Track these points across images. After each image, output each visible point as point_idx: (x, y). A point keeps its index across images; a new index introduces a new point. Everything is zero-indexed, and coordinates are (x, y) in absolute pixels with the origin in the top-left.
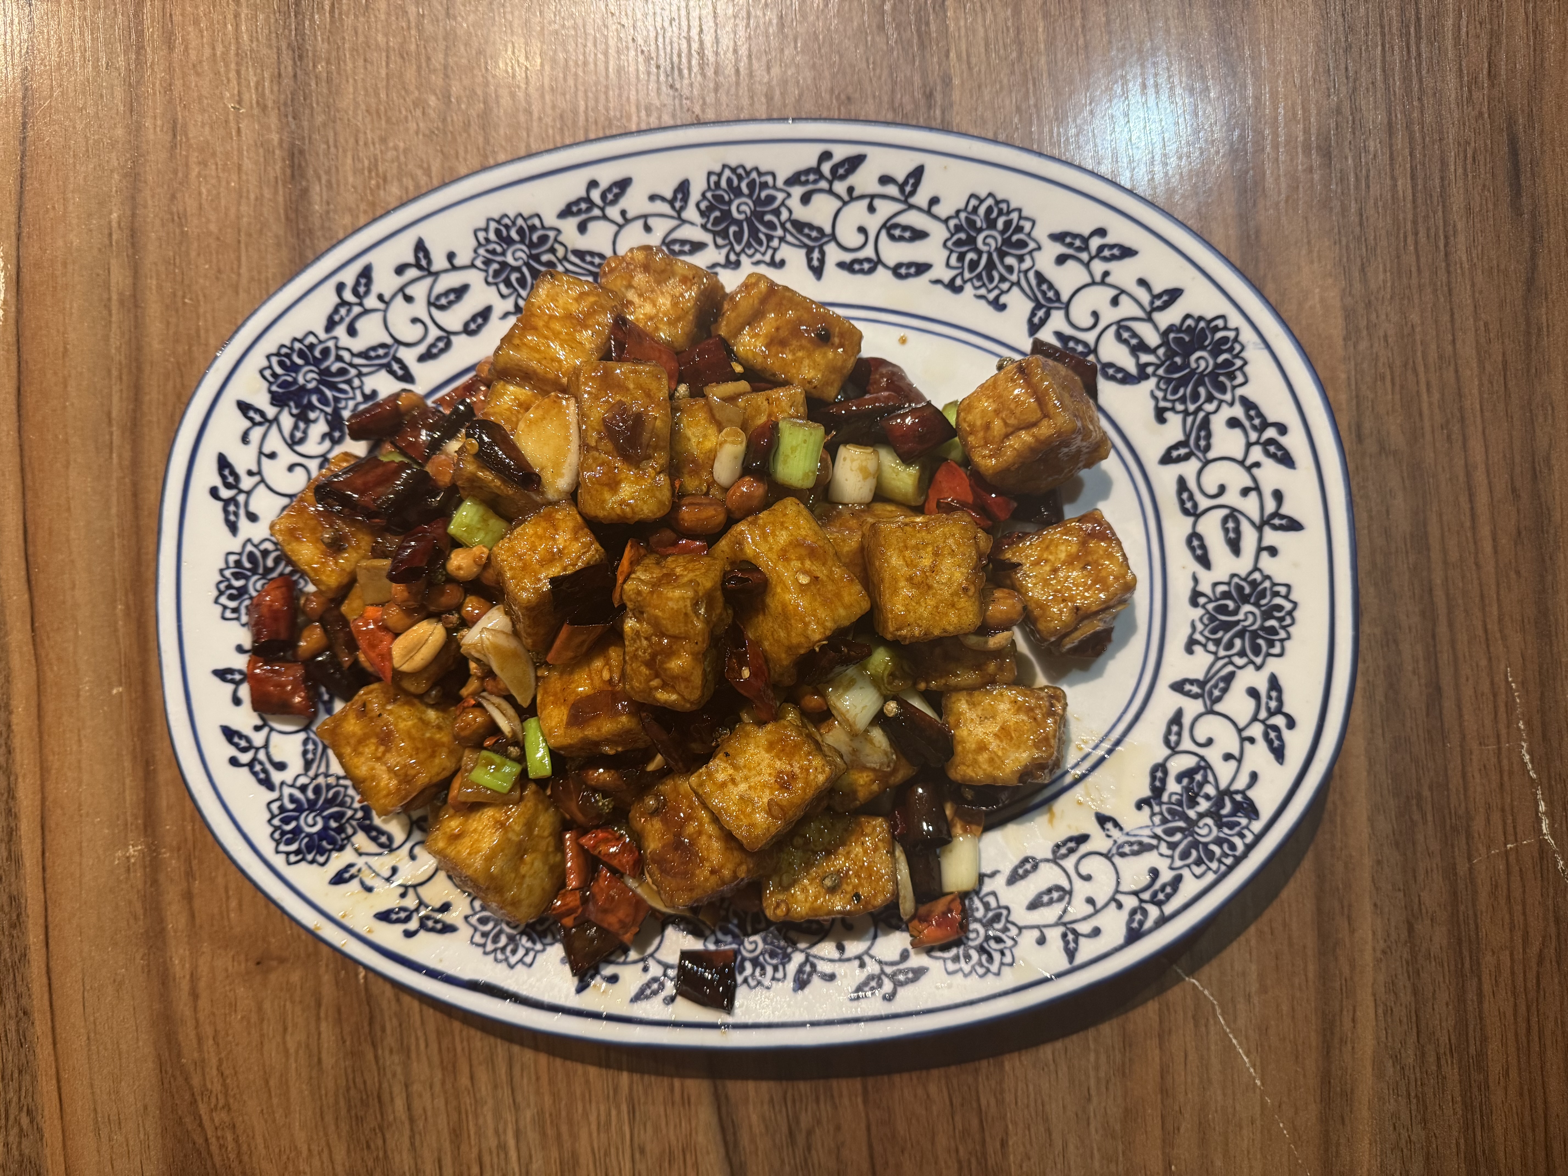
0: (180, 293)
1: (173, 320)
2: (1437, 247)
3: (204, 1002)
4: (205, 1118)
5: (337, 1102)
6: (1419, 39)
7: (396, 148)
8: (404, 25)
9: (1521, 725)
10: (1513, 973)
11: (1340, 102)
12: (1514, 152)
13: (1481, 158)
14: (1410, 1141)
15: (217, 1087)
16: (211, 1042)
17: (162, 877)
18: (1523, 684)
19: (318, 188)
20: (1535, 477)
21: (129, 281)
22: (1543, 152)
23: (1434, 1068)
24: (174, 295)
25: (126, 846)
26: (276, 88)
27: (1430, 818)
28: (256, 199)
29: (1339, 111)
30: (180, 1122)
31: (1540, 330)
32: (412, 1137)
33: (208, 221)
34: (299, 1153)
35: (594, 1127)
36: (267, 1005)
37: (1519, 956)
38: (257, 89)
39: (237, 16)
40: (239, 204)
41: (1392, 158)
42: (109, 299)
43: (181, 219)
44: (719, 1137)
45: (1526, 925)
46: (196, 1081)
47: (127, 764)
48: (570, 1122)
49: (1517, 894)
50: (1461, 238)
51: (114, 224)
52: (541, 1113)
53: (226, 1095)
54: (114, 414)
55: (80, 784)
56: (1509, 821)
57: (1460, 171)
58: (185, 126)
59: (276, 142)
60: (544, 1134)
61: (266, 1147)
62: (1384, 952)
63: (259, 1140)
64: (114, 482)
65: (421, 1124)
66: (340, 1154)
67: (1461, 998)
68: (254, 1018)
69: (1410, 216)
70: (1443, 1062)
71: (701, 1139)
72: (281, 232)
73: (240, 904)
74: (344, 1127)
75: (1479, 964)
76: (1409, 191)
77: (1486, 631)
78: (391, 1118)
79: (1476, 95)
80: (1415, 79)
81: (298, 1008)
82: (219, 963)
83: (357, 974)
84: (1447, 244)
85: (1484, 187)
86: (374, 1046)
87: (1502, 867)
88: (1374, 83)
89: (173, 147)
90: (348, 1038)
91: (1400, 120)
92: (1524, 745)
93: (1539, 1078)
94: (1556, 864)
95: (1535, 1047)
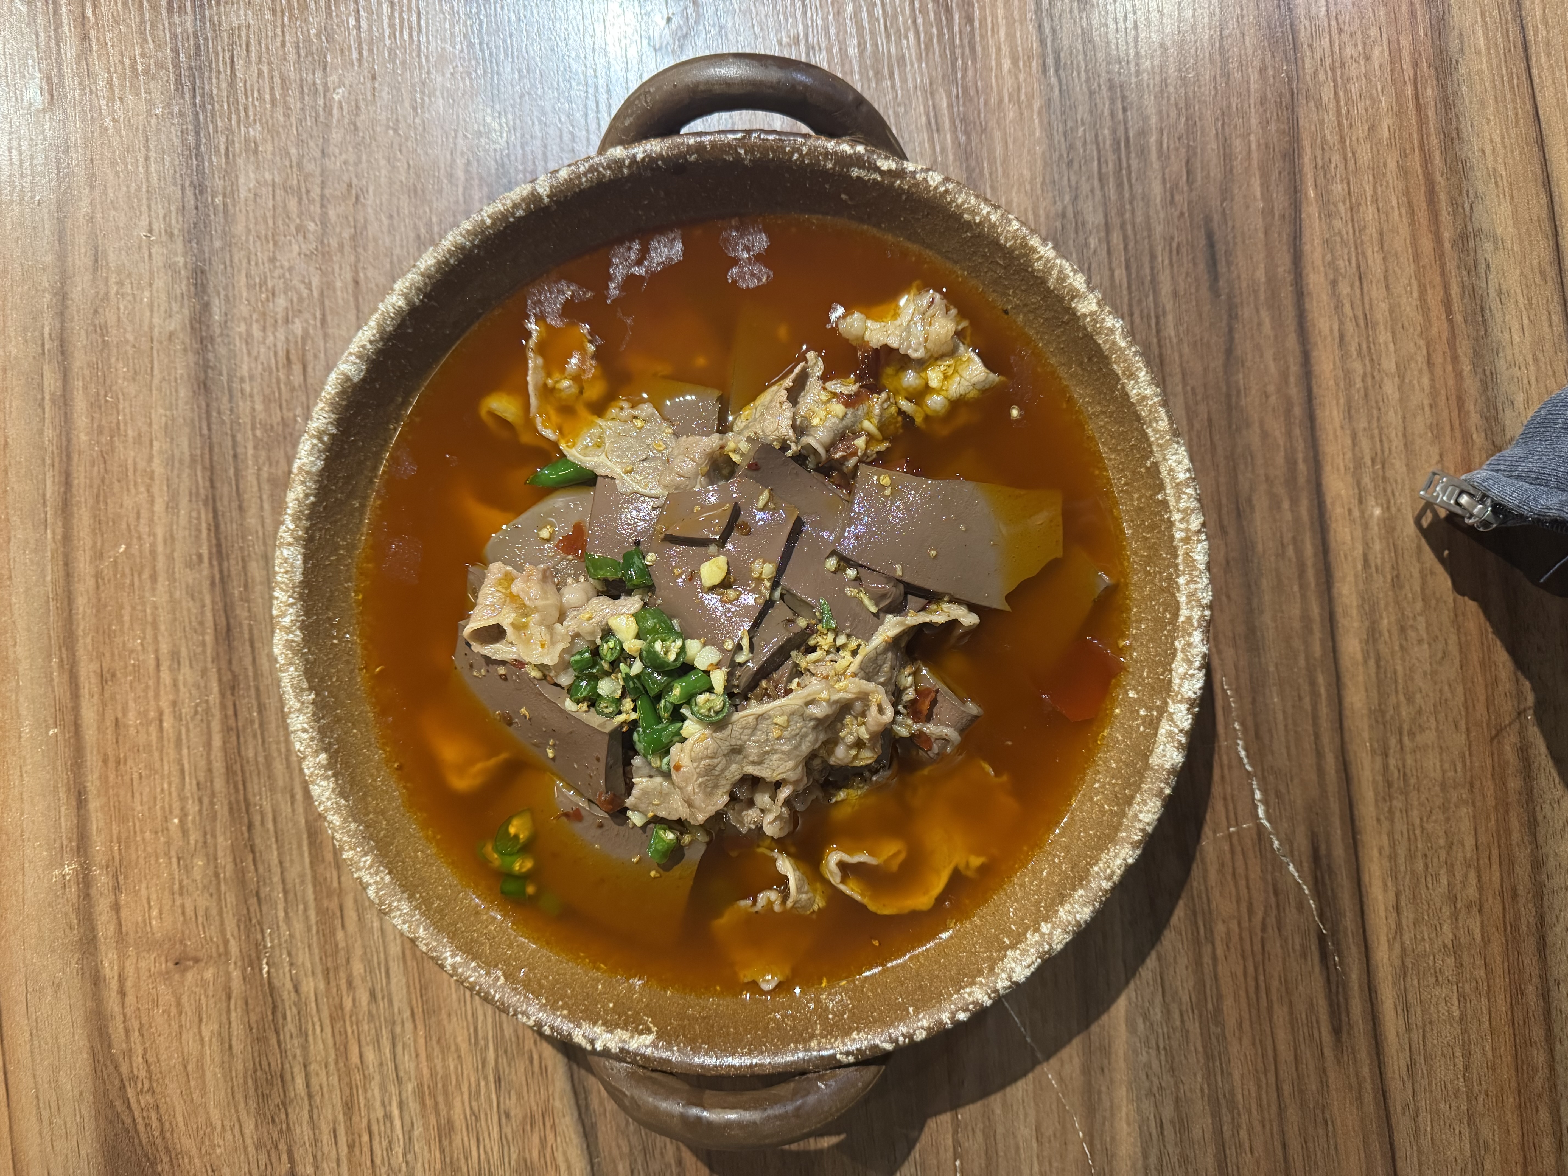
0: (102, 393)
1: (97, 415)
2: (1149, 326)
3: (130, 999)
4: (133, 1101)
5: (245, 1083)
6: (1128, 153)
7: (282, 267)
8: (287, 163)
9: (1237, 726)
10: (1241, 939)
11: (1065, 208)
12: (1211, 245)
13: (1184, 250)
14: (1161, 1088)
15: (143, 1074)
16: (137, 1034)
17: (93, 892)
18: (1237, 691)
19: (217, 302)
20: (1239, 515)
21: (59, 384)
22: (1235, 244)
23: (1178, 1023)
24: (98, 394)
25: (62, 865)
26: (180, 219)
28: (166, 312)
29: (1064, 215)
30: (112, 1106)
31: (1239, 392)
32: (311, 1111)
33: (125, 331)
34: (214, 1129)
35: (466, 1097)
36: (185, 999)
37: (1245, 924)
38: (165, 220)
39: (147, 158)
40: (151, 318)
41: (1109, 252)
42: (43, 399)
43: (102, 330)
44: (573, 1102)
45: (1250, 898)
46: (124, 1069)
47: (62, 795)
48: (446, 1093)
49: (1241, 870)
50: (1170, 317)
51: (46, 336)
52: (420, 1085)
53: (150, 1079)
54: (48, 496)
55: (22, 814)
56: (1231, 807)
57: (1167, 262)
58: (105, 252)
59: (181, 264)
60: (423, 1104)
61: (186, 1125)
63: (180, 1119)
64: (49, 554)
65: (318, 1099)
66: (249, 1127)
67: (1198, 962)
68: (174, 1011)
69: (1126, 300)
70: (1186, 1018)
71: (557, 1104)
72: (188, 341)
73: (161, 913)
74: (253, 1105)
75: (1212, 932)
76: (1125, 281)
78: (292, 1095)
79: (1178, 198)
80: (1126, 187)
81: (211, 1001)
82: (143, 964)
83: (261, 970)
84: (1157, 323)
85: (1187, 274)
86: (277, 1033)
87: (1227, 848)
88: (1092, 191)
89: (95, 270)
90: (254, 1026)
91: (1115, 221)
92: (1240, 742)
93: (1268, 1030)
94: (1272, 844)
95: (1264, 1003)
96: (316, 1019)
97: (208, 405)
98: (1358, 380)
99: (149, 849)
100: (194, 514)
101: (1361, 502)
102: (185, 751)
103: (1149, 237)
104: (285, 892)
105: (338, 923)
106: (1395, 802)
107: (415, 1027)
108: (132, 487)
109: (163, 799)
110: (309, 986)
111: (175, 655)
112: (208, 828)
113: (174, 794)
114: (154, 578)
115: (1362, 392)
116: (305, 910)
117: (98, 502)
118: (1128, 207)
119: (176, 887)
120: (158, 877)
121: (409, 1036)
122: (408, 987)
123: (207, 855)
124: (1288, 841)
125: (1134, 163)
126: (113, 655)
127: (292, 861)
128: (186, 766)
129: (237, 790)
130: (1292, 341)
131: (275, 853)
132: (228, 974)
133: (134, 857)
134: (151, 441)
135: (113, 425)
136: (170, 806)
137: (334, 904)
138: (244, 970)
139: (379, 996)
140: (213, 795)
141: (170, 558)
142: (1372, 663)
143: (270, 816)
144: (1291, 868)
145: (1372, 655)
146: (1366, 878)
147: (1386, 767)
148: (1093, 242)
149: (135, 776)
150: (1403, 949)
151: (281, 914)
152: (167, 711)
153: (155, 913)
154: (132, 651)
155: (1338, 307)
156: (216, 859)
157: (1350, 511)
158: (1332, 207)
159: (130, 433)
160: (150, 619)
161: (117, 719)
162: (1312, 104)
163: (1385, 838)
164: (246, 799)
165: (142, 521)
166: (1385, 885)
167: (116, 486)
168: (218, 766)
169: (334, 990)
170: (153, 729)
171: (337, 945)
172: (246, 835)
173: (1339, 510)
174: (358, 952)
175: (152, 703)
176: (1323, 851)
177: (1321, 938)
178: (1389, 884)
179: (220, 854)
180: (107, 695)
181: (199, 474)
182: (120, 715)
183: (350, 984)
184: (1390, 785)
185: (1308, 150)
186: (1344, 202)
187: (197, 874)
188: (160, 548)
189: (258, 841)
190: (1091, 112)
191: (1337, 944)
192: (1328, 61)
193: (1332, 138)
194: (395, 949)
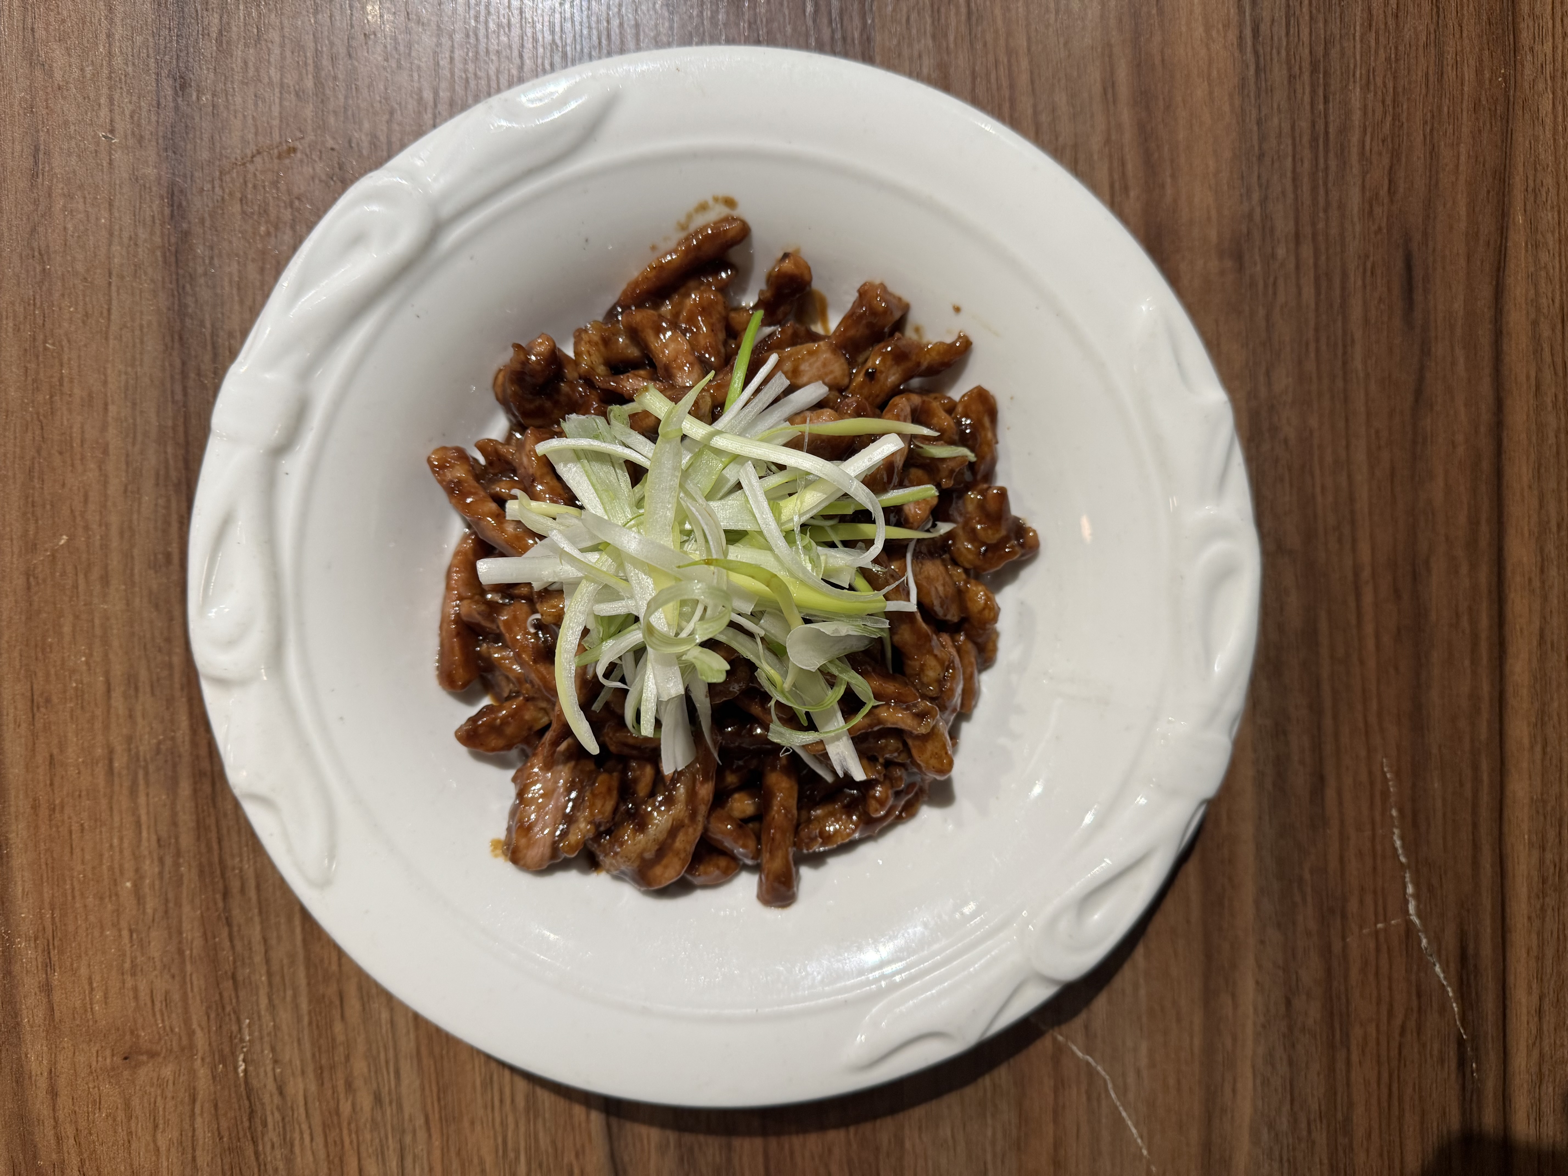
0: (41, 337)
1: (32, 366)
2: (1336, 355)
3: (63, 1100)
6: (1327, 152)
8: (300, 60)
9: (1394, 813)
10: (1378, 1043)
11: (1252, 209)
12: (1409, 268)
13: (1379, 271)
16: (72, 1141)
17: (16, 968)
18: (1398, 774)
19: (200, 231)
20: (1415, 579)
22: (1434, 269)
23: (1305, 1133)
24: (34, 338)
26: (154, 118)
27: (1309, 899)
28: (130, 238)
29: (1250, 218)
31: (1425, 439)
33: (74, 259)
36: (135, 1102)
37: (1384, 1028)
38: (132, 117)
39: (110, 35)
40: (110, 245)
41: (1298, 267)
43: (43, 255)
45: (1391, 1000)
49: (1384, 970)
50: (1358, 348)
56: (1380, 902)
57: (1359, 283)
58: (47, 153)
59: (152, 178)
62: (1264, 1026)
67: (1331, 1068)
68: (121, 1116)
69: (1312, 323)
70: (1313, 1127)
72: (158, 277)
73: (106, 997)
75: (1348, 1036)
76: (1313, 301)
77: (1366, 722)
79: (1378, 210)
80: (1322, 191)
81: (171, 1104)
82: (81, 1059)
83: (236, 1068)
84: (1345, 353)
85: (1381, 300)
86: (255, 1142)
87: (1372, 945)
88: (1283, 193)
89: (34, 176)
90: (225, 1134)
91: (1307, 230)
92: (1396, 831)
93: (1397, 1140)
94: (1420, 942)
95: (1395, 1111)
96: (305, 1127)
97: (184, 363)
98: (1551, 435)
99: (92, 918)
100: (161, 502)
101: (1542, 571)
102: (142, 800)
103: (1343, 252)
104: (269, 974)
105: (336, 1014)
106: (1547, 900)
107: (430, 1136)
108: (78, 462)
109: (112, 857)
110: (296, 1087)
111: (131, 680)
112: (171, 896)
113: (127, 853)
114: (105, 580)
115: (1554, 449)
116: (295, 997)
117: (31, 479)
118: (1321, 215)
119: (127, 965)
120: (104, 953)
121: (421, 1147)
122: (423, 1089)
123: (169, 928)
124: (1437, 939)
125: (1333, 163)
126: (47, 675)
127: (279, 938)
128: (144, 818)
129: (210, 849)
130: (1486, 387)
131: (258, 928)
132: (192, 1072)
133: (71, 928)
134: (106, 405)
135: (55, 380)
136: (121, 866)
137: (331, 991)
138: (214, 1068)
139: (386, 1100)
140: (178, 854)
141: (128, 556)
142: (1538, 748)
143: (252, 883)
144: (1438, 969)
145: (1539, 739)
146: (1511, 979)
147: (1542, 861)
148: (1281, 252)
149: (75, 827)
150: (1541, 1055)
151: (264, 1002)
152: (119, 748)
153: (98, 996)
154: (73, 671)
155: (1537, 351)
156: (180, 933)
157: (1530, 580)
158: (1539, 237)
159: (77, 391)
160: (98, 631)
161: (51, 756)
162: (1527, 116)
163: (1534, 936)
164: (221, 861)
165: (92, 507)
166: (1530, 987)
167: (57, 460)
168: (186, 819)
169: (330, 1092)
170: (100, 770)
171: (334, 1040)
172: (221, 904)
173: (1518, 579)
174: (361, 1048)
175: (100, 738)
176: (1471, 950)
177: (1461, 1043)
178: (1534, 986)
179: (186, 926)
180: (39, 725)
181: (170, 450)
182: (55, 751)
183: (349, 1086)
184: (1544, 881)
185: (1521, 169)
186: (1553, 233)
187: (155, 950)
188: (115, 543)
189: (236, 912)
190: (1289, 99)
191: (1476, 1049)
192: (1549, 69)
193: (1547, 158)
194: (407, 1044)
